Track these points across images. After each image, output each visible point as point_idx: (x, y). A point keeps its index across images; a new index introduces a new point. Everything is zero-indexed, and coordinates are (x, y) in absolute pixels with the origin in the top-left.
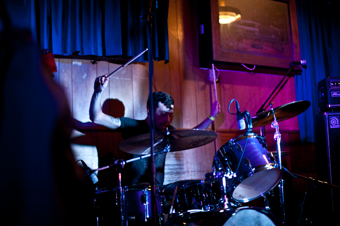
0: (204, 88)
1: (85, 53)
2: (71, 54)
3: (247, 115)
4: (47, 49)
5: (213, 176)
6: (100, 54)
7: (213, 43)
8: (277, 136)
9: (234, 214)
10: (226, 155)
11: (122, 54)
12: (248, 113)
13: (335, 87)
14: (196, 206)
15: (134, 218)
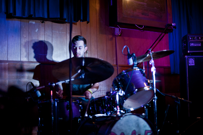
0: (112, 39)
1: (37, 16)
2: (28, 16)
3: (134, 56)
4: (12, 13)
5: (110, 94)
6: (46, 17)
7: (118, 11)
8: (153, 69)
9: (121, 118)
10: (120, 81)
11: (59, 17)
12: (134, 55)
13: (193, 40)
14: (101, 112)
15: (62, 119)
